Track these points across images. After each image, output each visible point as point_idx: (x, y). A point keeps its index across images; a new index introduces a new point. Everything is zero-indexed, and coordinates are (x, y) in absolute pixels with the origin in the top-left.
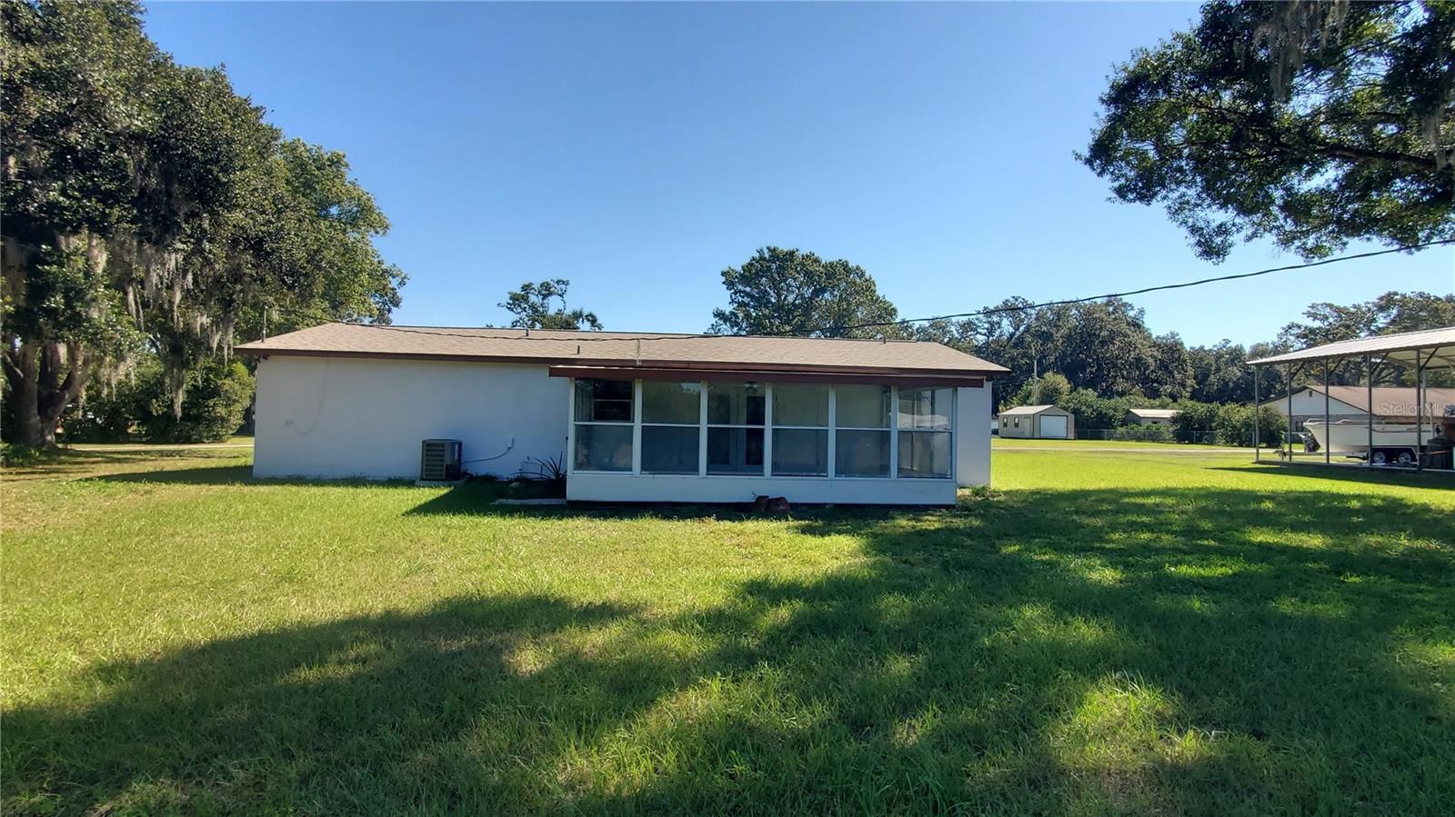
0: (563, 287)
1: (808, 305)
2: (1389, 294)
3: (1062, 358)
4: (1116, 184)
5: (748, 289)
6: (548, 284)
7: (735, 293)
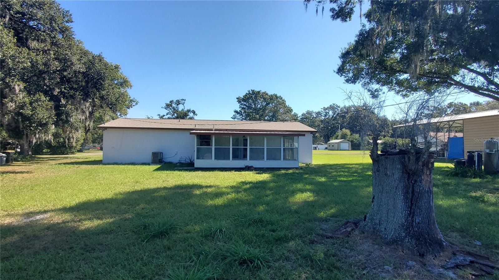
0: (184, 101)
1: (264, 108)
2: (451, 103)
3: (349, 124)
4: (346, 79)
5: (245, 103)
6: (179, 100)
7: (241, 104)
